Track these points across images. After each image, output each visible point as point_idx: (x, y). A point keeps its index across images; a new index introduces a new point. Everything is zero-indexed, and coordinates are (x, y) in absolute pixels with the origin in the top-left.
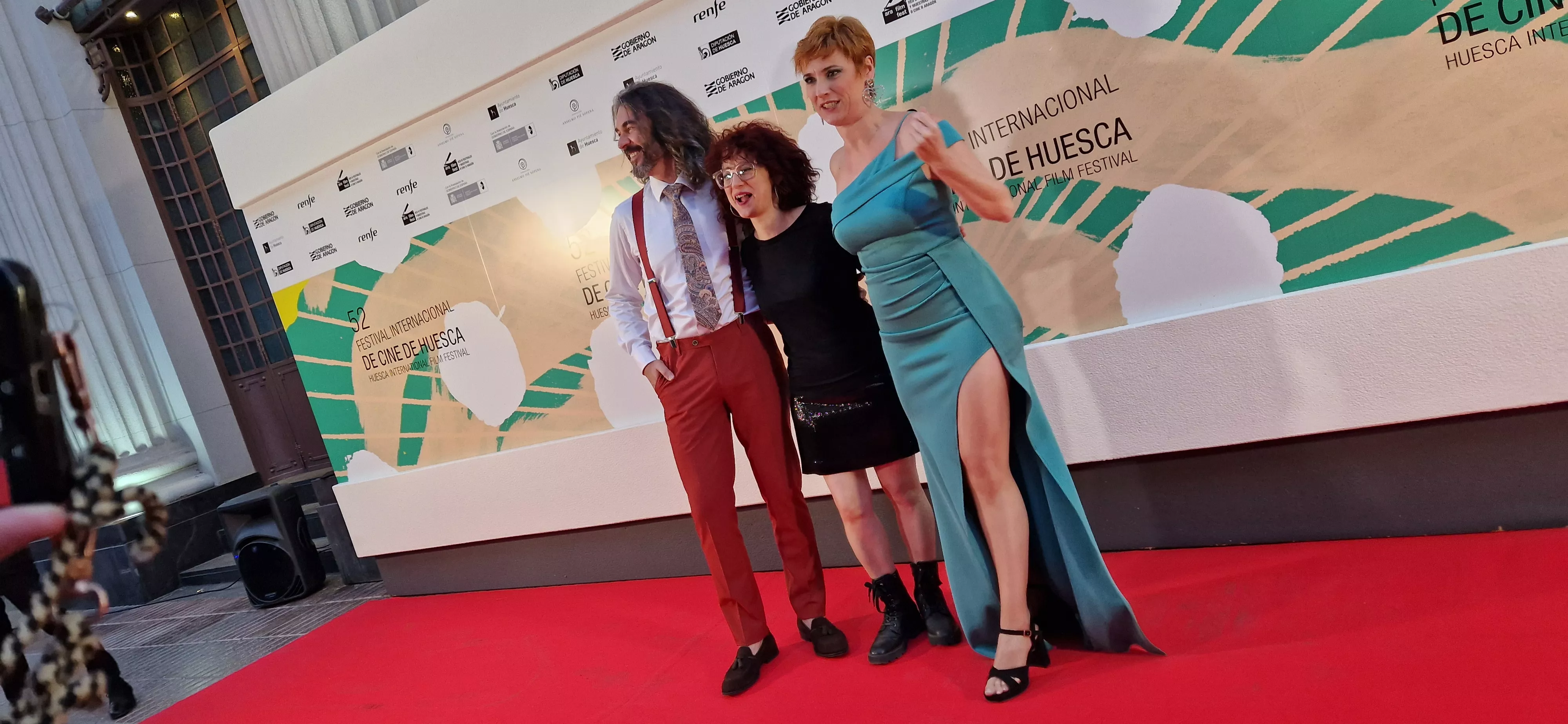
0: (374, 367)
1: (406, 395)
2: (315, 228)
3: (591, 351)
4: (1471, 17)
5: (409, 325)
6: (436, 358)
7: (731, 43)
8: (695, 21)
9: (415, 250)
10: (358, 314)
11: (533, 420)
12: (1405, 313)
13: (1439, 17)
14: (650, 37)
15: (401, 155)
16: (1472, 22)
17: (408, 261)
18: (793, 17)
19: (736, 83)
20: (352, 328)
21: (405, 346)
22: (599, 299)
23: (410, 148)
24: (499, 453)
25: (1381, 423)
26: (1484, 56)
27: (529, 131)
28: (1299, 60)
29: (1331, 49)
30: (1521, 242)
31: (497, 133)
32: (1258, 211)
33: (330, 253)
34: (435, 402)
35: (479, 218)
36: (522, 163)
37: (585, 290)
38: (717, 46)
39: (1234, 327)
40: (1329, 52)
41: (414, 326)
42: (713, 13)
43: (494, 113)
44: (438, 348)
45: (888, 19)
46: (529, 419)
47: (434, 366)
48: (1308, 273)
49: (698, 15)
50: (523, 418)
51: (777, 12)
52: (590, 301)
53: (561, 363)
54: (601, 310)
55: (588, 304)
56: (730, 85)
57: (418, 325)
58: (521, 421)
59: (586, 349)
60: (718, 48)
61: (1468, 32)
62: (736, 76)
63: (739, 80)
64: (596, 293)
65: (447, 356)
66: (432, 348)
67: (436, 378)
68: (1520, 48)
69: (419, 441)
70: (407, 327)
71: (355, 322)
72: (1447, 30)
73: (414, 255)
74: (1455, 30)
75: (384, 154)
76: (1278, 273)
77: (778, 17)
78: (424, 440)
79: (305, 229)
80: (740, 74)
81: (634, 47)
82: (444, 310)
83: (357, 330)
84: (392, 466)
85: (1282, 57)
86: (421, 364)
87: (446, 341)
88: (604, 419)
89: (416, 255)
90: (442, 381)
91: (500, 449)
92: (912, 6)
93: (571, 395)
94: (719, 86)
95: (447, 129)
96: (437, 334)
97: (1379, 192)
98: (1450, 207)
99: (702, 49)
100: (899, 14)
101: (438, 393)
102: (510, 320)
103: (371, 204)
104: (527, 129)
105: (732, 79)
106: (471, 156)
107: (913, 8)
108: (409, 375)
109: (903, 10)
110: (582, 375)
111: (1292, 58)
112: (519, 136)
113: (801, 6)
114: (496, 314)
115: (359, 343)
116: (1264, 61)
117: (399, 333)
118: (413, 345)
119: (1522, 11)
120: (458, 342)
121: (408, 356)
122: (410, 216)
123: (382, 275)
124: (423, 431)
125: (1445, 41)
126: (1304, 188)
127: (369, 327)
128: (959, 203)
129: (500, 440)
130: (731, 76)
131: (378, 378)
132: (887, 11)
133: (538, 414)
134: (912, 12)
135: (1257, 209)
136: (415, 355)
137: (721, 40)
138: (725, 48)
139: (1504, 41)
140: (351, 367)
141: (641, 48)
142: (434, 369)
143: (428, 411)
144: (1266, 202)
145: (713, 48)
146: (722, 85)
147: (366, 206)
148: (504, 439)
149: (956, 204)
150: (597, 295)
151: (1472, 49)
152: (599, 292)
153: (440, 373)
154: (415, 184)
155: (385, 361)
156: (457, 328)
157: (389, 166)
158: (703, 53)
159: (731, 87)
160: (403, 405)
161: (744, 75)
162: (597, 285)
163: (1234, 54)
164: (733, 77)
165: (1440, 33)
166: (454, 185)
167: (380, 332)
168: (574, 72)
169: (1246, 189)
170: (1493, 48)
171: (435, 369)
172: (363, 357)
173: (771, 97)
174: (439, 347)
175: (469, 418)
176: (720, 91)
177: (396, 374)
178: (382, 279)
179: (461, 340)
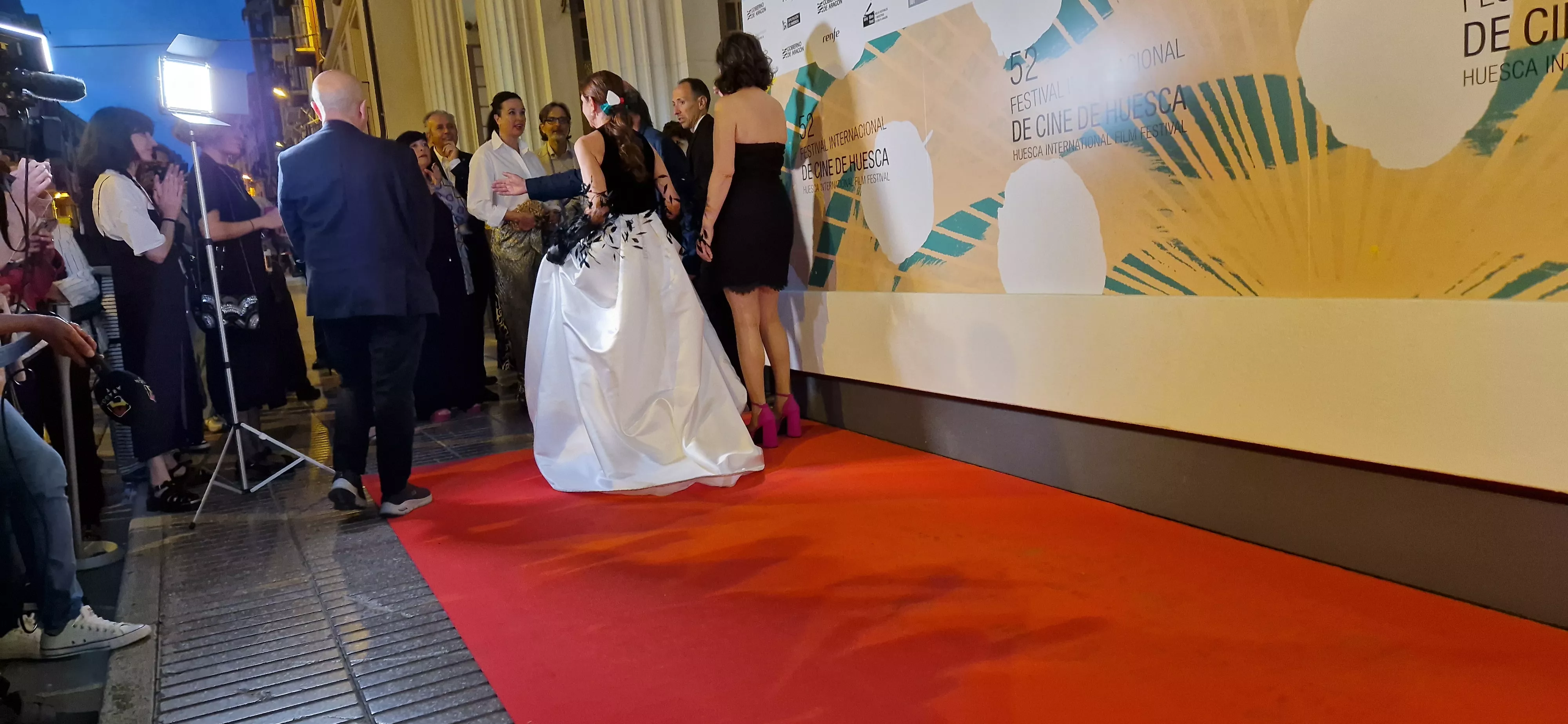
0: (809, 178)
1: (829, 213)
2: (792, 23)
3: (1004, 197)
5: (846, 138)
6: (861, 179)
9: (866, 56)
10: (807, 120)
11: (931, 265)
17: (860, 67)
20: (800, 134)
21: (838, 160)
22: (1026, 137)
24: (893, 294)
33: (797, 52)
34: (850, 226)
35: (931, 25)
37: (1015, 124)
41: (849, 140)
44: (864, 168)
46: (928, 263)
47: (856, 187)
50: (923, 260)
52: (1017, 137)
53: (971, 206)
54: (1026, 151)
55: (1014, 141)
57: (853, 139)
58: (920, 263)
59: (999, 194)
64: (1025, 129)
65: (871, 178)
66: (859, 168)
67: (856, 200)
70: (843, 140)
71: (803, 128)
78: (834, 263)
79: (784, 24)
82: (878, 127)
83: (803, 137)
84: (804, 284)
86: (846, 183)
87: (872, 161)
88: (998, 280)
89: (866, 61)
90: (860, 204)
91: (894, 290)
93: (973, 245)
96: (866, 153)
101: (855, 215)
102: (933, 149)
103: (841, 1)
108: (835, 193)
110: (990, 224)
114: (923, 138)
115: (803, 151)
117: (836, 146)
118: (845, 161)
120: (883, 165)
121: (838, 171)
122: (871, 17)
123: (834, 80)
124: (835, 254)
127: (813, 135)
128: (1559, 58)
129: (897, 280)
133: (936, 259)
136: (844, 172)
140: (794, 176)
142: (856, 190)
143: (843, 234)
147: (836, 3)
148: (901, 280)
149: (1554, 57)
150: (1026, 131)
152: (1029, 128)
153: (860, 196)
155: (819, 173)
156: (885, 149)
160: (824, 223)
162: (1031, 119)
167: (820, 142)
171: (858, 191)
172: (803, 166)
174: (865, 166)
175: (876, 249)
177: (825, 188)
178: (833, 86)
179: (885, 162)
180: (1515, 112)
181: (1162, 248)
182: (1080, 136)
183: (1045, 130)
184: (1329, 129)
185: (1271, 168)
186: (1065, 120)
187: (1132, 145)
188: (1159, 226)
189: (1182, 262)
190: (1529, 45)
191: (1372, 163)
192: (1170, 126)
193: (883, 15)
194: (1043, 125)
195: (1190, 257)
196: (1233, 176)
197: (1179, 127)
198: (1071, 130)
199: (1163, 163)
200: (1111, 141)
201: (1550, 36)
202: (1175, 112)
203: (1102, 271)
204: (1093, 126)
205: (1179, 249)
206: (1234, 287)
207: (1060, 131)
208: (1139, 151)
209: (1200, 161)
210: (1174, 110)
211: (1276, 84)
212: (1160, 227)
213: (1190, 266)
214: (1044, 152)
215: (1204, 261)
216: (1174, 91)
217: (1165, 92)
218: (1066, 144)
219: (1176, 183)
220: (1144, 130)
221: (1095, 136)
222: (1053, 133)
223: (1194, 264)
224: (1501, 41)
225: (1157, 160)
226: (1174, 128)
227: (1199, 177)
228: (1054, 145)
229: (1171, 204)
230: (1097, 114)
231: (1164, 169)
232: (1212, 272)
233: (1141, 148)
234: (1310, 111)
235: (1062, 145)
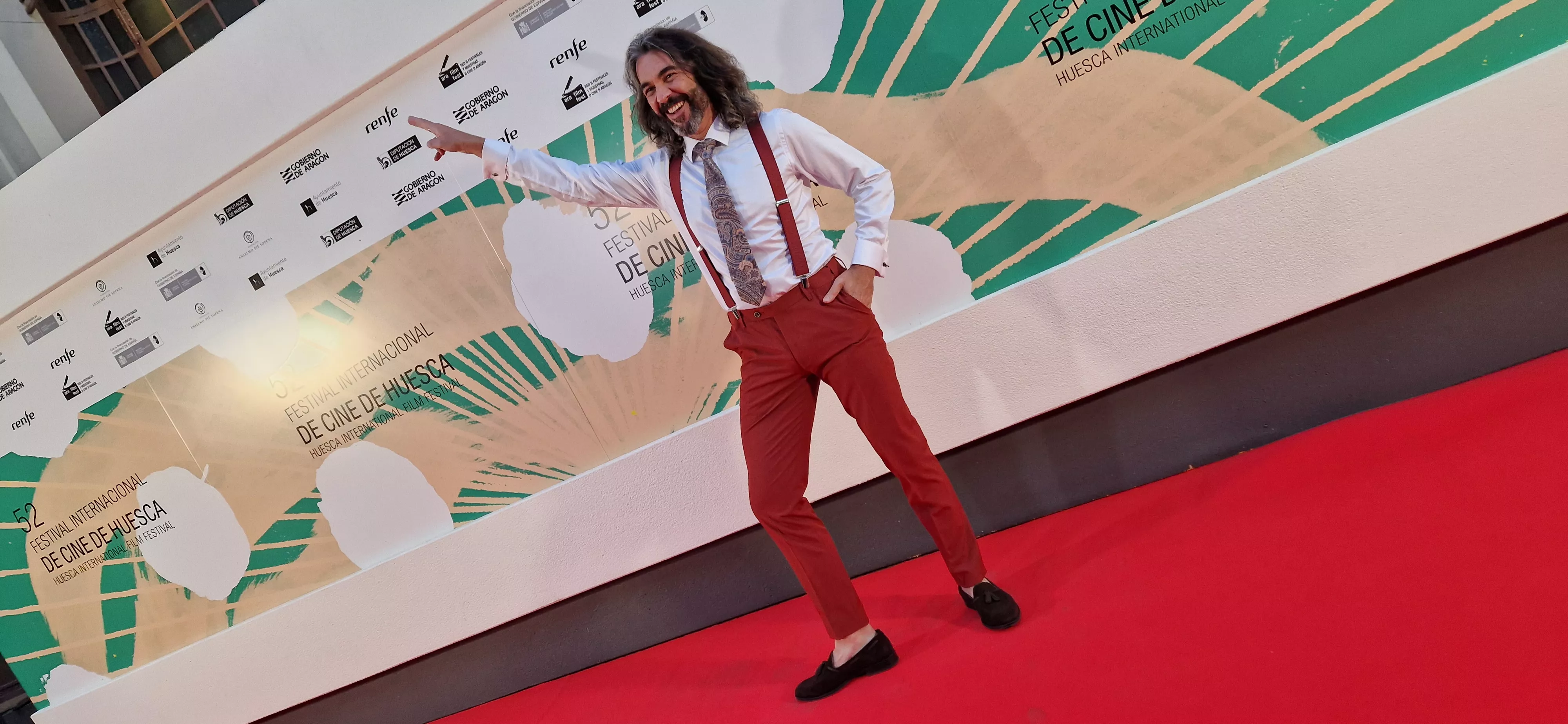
0: (58, 567)
1: (103, 591)
3: (319, 492)
4: (1068, 40)
5: (94, 510)
6: (135, 540)
7: (412, 148)
8: (368, 132)
9: (85, 426)
10: (27, 512)
11: (265, 582)
12: (1075, 298)
13: (1044, 43)
14: (322, 155)
15: (50, 324)
16: (1070, 43)
17: (79, 440)
18: (472, 115)
19: (426, 187)
20: (23, 529)
21: (92, 535)
22: (317, 435)
23: (58, 315)
24: (232, 628)
25: (1079, 397)
26: (1086, 70)
27: (200, 272)
28: (942, 94)
29: (965, 82)
30: (1149, 222)
31: (163, 280)
32: (938, 231)
34: (143, 589)
35: (158, 376)
36: (200, 308)
37: (300, 429)
38: (397, 153)
39: (942, 338)
40: (964, 84)
41: (100, 511)
42: (386, 121)
43: (155, 260)
44: (135, 529)
45: (569, 105)
46: (261, 583)
47: (133, 549)
48: (992, 278)
49: (370, 125)
50: (253, 581)
51: (454, 112)
52: (307, 439)
53: (286, 513)
54: (323, 447)
55: (306, 443)
56: (420, 190)
57: (105, 508)
58: (251, 586)
59: (313, 491)
60: (399, 155)
61: (1069, 52)
62: (424, 180)
63: (429, 184)
64: (312, 430)
65: (147, 535)
66: (128, 531)
67: (138, 563)
68: (1111, 59)
69: (132, 637)
70: (91, 514)
71: (24, 522)
72: (1052, 53)
73: (85, 431)
74: (1058, 52)
75: (28, 326)
76: (967, 284)
77: (456, 116)
78: (136, 635)
80: (428, 178)
81: (305, 167)
82: (135, 485)
83: (28, 530)
84: (100, 673)
85: (927, 94)
86: (116, 550)
87: (144, 519)
88: (349, 561)
89: (87, 430)
90: (146, 564)
91: (232, 623)
92: (589, 90)
93: (305, 545)
94: (408, 193)
95: (100, 285)
96: (131, 513)
97: (1031, 199)
98: (1088, 202)
99: (381, 159)
100: (578, 99)
101: (144, 578)
102: (217, 480)
103: (21, 385)
104: (198, 270)
105: (421, 184)
106: (136, 311)
107: (590, 92)
108: (104, 567)
109: (581, 95)
110: (314, 521)
111: (936, 93)
112: (192, 278)
113: (477, 103)
114: (200, 476)
115: (34, 544)
116: (914, 99)
117: (82, 523)
118: (103, 531)
119: (1105, 29)
120: (159, 517)
121: (99, 544)
123: (49, 461)
124: (133, 625)
125: (1053, 63)
126: (972, 205)
127: (43, 523)
128: (676, 270)
129: (230, 613)
130: (419, 182)
131: (66, 579)
132: (566, 98)
133: (270, 574)
134: (590, 95)
135: (937, 230)
136: (107, 543)
137: (400, 147)
138: (407, 155)
139: (1098, 56)
140: (29, 574)
141: (313, 167)
142: (133, 552)
143: (136, 602)
144: (943, 222)
145: (393, 156)
146: (410, 191)
147: (15, 388)
148: (235, 611)
149: (674, 270)
150: (314, 431)
151: (1074, 66)
152: (317, 428)
153: (142, 555)
154: (72, 352)
155: (71, 557)
156: (154, 502)
157: (36, 338)
158: (384, 162)
159: (421, 192)
160: (103, 601)
161: (432, 179)
162: (313, 421)
163: (888, 96)
164: (421, 182)
165: (1047, 56)
166: (120, 345)
167: (58, 526)
168: (241, 202)
169: (924, 215)
170: (1090, 63)
171: (136, 553)
172: (42, 559)
173: (466, 196)
174: (135, 527)
175: (188, 596)
176: (410, 197)
177: (87, 569)
178: (49, 466)
179: (161, 513)
180: (670, 306)
181: (487, 473)
182: (372, 418)
183: (333, 424)
184: (565, 349)
185: (540, 388)
186: (351, 410)
187: (422, 409)
188: (476, 458)
189: (508, 476)
190: (656, 267)
191: (605, 362)
192: (448, 385)
193: (89, 382)
194: (330, 422)
195: (512, 471)
196: (515, 403)
197: (455, 383)
198: (360, 416)
199: (457, 413)
200: (401, 412)
201: (665, 260)
202: (446, 374)
203: (445, 512)
204: (379, 406)
205: (501, 469)
206: (556, 477)
207: (350, 420)
208: (431, 411)
209: (485, 401)
210: (445, 373)
211: (514, 332)
212: (478, 459)
213: (515, 477)
214: (341, 441)
215: (524, 469)
216: (437, 360)
217: (431, 363)
218: (360, 428)
219: (475, 423)
220: (427, 395)
221: (386, 414)
222: (343, 424)
223: (518, 474)
224: (641, 269)
225: (450, 413)
226: (452, 386)
227: (490, 413)
228: (349, 433)
229: (477, 439)
230: (379, 396)
231: (458, 417)
232: (535, 473)
233: (432, 408)
234: (547, 342)
235: (356, 430)
